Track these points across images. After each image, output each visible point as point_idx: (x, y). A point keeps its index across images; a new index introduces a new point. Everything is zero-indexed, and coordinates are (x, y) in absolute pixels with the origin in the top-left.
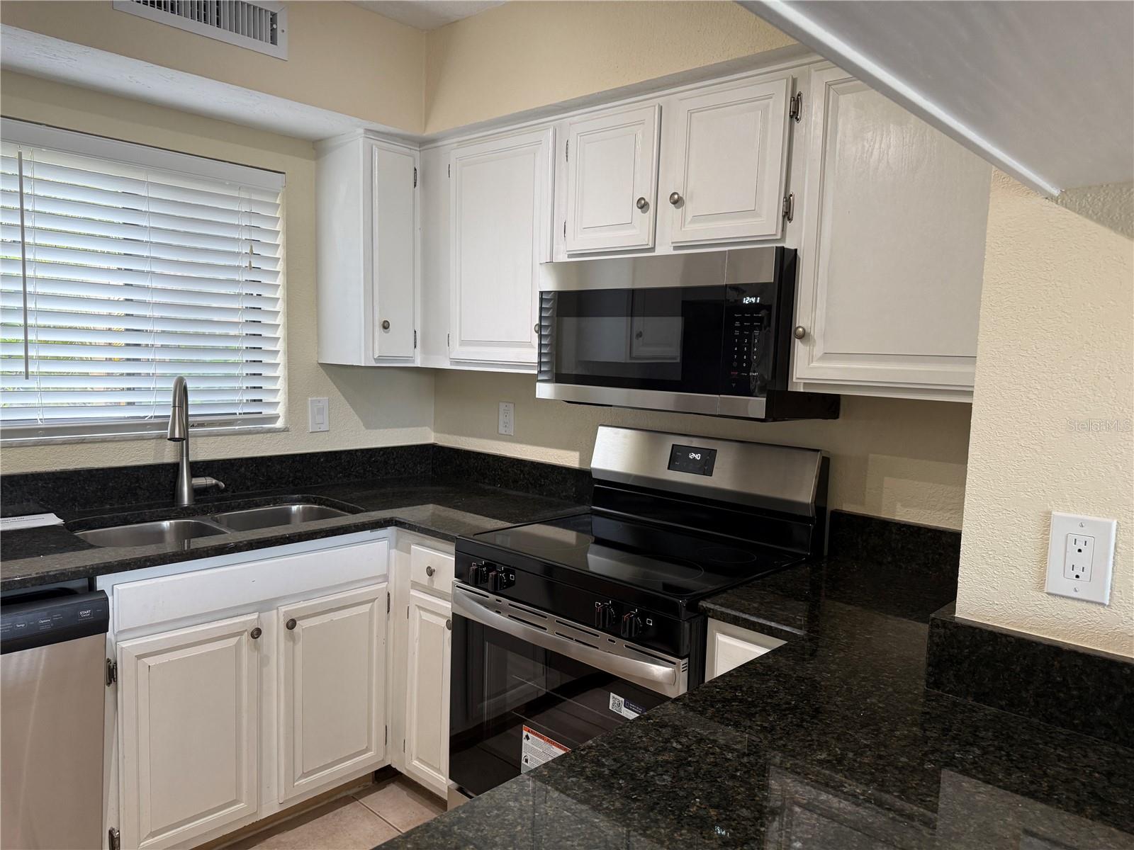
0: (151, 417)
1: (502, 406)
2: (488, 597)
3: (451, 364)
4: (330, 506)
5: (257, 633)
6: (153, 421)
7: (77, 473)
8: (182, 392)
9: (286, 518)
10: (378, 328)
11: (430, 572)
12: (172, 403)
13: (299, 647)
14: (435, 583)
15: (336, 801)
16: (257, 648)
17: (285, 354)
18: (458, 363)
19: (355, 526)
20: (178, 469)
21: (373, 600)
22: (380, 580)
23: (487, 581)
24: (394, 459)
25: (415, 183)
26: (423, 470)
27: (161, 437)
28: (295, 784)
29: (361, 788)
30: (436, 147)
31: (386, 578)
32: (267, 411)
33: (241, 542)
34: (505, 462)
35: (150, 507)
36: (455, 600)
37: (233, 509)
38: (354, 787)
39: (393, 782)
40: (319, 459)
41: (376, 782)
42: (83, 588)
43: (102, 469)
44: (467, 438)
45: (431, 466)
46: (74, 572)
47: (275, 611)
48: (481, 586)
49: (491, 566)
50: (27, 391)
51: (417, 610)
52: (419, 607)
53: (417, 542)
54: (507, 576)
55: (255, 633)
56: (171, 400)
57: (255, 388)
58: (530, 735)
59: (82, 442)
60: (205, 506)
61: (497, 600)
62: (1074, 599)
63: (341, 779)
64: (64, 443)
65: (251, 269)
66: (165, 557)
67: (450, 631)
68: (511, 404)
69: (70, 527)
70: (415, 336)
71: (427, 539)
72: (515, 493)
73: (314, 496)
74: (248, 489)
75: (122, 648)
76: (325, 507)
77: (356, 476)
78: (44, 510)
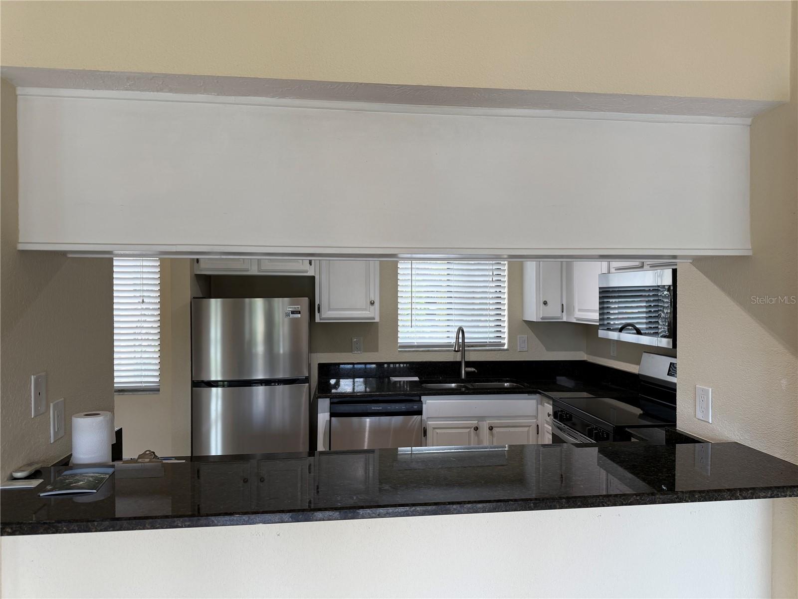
2: (561, 425)
3: (576, 321)
4: (520, 385)
5: (476, 429)
7: (426, 363)
8: (461, 333)
10: (542, 304)
11: (549, 415)
16: (477, 435)
17: (507, 317)
18: (580, 320)
20: (461, 364)
21: (529, 426)
22: (533, 418)
31: (536, 417)
32: (499, 341)
37: (481, 382)
40: (523, 364)
43: (435, 362)
46: (414, 394)
47: (485, 422)
50: (411, 332)
52: (547, 432)
53: (546, 402)
56: (456, 336)
59: (428, 351)
60: (470, 380)
61: (564, 427)
62: (702, 420)
64: (423, 351)
69: (421, 382)
70: (563, 307)
73: (515, 380)
75: (428, 423)
78: (413, 375)
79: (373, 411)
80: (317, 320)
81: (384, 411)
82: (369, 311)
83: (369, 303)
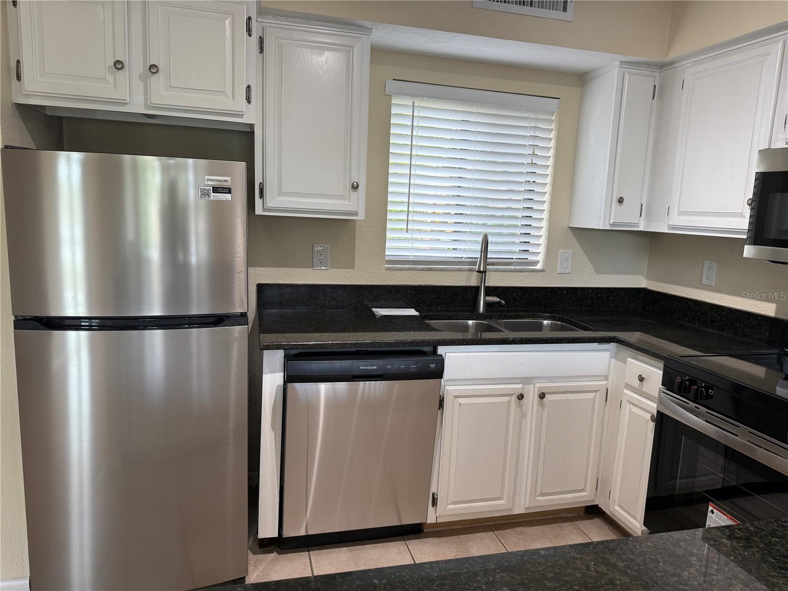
0: (466, 258)
1: (707, 263)
2: (688, 404)
3: (668, 229)
4: (569, 324)
5: (521, 397)
6: (467, 260)
7: (426, 287)
8: (485, 243)
9: (540, 327)
10: (615, 202)
11: (641, 379)
12: (480, 250)
13: (545, 412)
14: (644, 387)
15: (559, 518)
16: (520, 406)
17: (547, 221)
18: (674, 228)
19: (588, 339)
20: (478, 291)
21: (596, 391)
22: (602, 379)
23: (689, 392)
24: (614, 297)
25: (654, 96)
26: (635, 306)
27: (471, 270)
28: (536, 499)
29: (576, 515)
30: (673, 68)
31: (606, 378)
32: (531, 258)
33: (516, 338)
34: (704, 306)
35: (462, 311)
36: (660, 402)
37: (508, 318)
38: (571, 513)
39: (599, 517)
40: (562, 292)
41: (586, 514)
42: (430, 352)
43: (439, 286)
44: (673, 286)
45: (641, 304)
46: (428, 342)
47: (532, 386)
48: (684, 395)
49: (693, 382)
50: (406, 240)
51: (628, 403)
52: (629, 402)
53: (632, 356)
54: (707, 392)
55: (520, 397)
56: (480, 248)
57: (525, 242)
58: (714, 510)
60: (492, 314)
61: (696, 407)
63: (564, 504)
65: (532, 165)
66: (474, 341)
67: (654, 423)
68: (714, 262)
69: (423, 317)
70: (641, 208)
71: (640, 355)
72: (712, 331)
73: (558, 316)
74: (516, 306)
75: (447, 390)
76: (565, 324)
77: (586, 306)
78: (409, 306)
79: (361, 373)
80: (259, 211)
81: (380, 373)
82: (349, 201)
83: (349, 186)
